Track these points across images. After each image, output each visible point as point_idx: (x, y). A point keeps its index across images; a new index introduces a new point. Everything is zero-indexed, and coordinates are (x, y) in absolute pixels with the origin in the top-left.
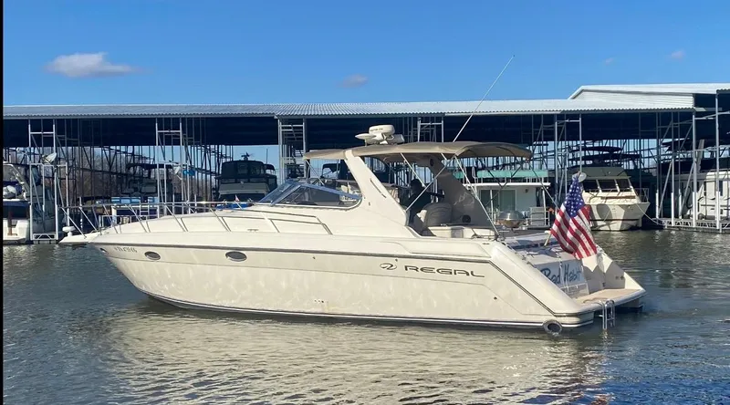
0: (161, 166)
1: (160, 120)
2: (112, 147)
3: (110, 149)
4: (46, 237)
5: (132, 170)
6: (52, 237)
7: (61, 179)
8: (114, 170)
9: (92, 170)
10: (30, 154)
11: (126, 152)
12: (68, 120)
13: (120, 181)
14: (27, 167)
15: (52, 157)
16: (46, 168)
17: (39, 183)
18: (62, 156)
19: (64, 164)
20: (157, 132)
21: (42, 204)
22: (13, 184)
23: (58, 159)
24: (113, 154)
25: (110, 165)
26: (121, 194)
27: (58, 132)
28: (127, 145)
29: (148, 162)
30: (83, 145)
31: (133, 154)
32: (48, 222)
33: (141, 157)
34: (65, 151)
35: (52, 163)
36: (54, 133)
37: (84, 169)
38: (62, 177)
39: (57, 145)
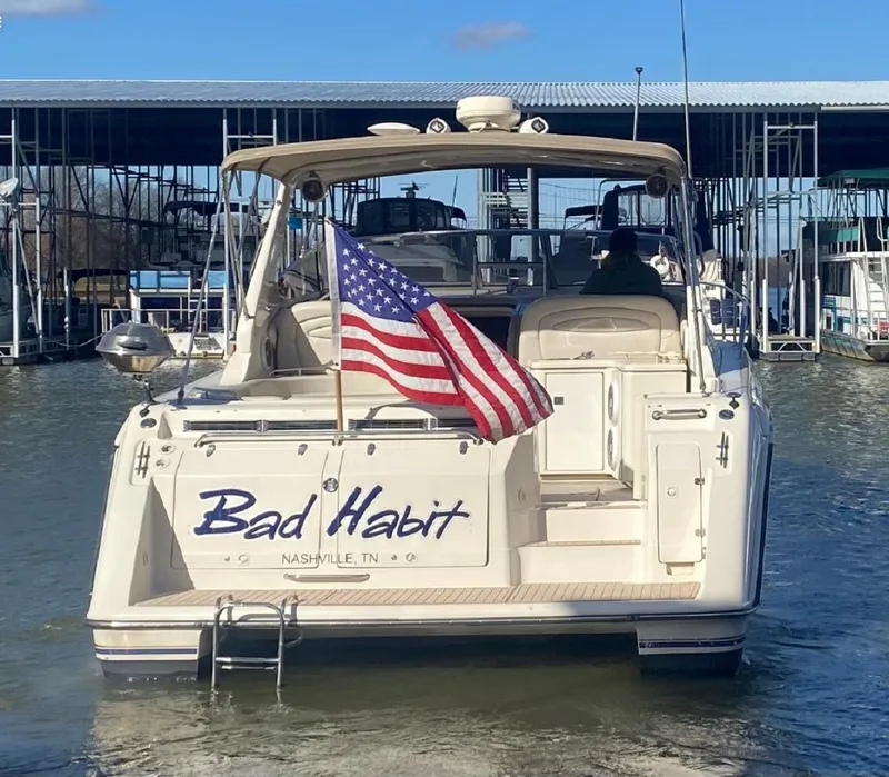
0: (234, 207)
1: (232, 113)
2: (131, 168)
3: (128, 172)
5: (169, 216)
6: (7, 351)
7: (25, 232)
8: (132, 214)
9: (88, 214)
11: (159, 179)
12: (43, 111)
13: (146, 238)
15: (9, 186)
18: (28, 185)
20: (226, 136)
23: (20, 190)
24: (132, 180)
25: (127, 203)
26: (158, 264)
27: (22, 135)
28: (161, 163)
29: (201, 198)
30: (72, 164)
31: (174, 183)
33: (190, 189)
34: (34, 174)
35: (7, 198)
36: (13, 136)
37: (72, 212)
38: (27, 227)
39: (20, 163)
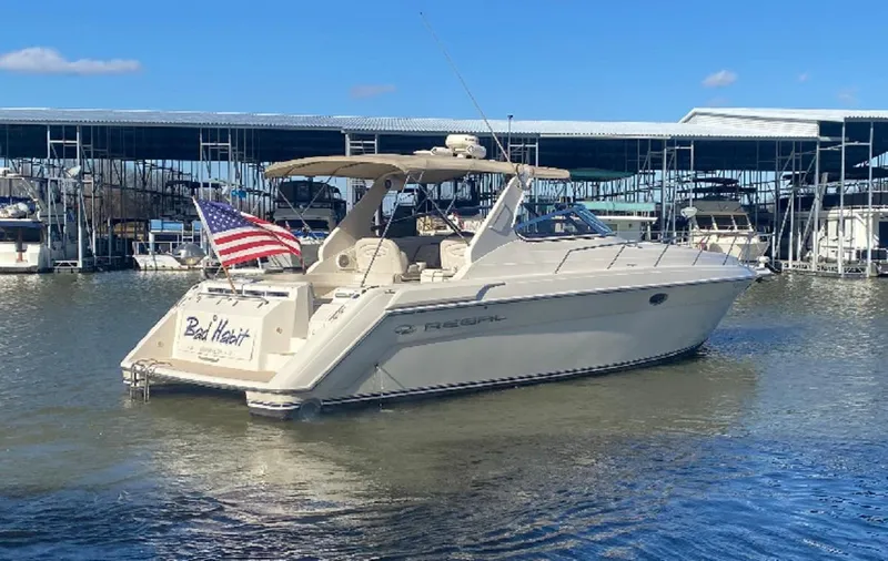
0: (206, 185)
1: (205, 131)
2: (148, 161)
3: (144, 163)
4: (66, 264)
5: (169, 189)
6: (75, 264)
7: (85, 197)
8: (147, 187)
9: (122, 186)
10: (48, 165)
11: (163, 168)
12: (95, 127)
13: (156, 201)
14: (44, 181)
15: (76, 170)
16: (67, 184)
17: (58, 200)
18: (87, 170)
19: (88, 179)
20: (201, 144)
21: (62, 226)
22: (24, 200)
23: (82, 173)
24: (148, 169)
25: (145, 184)
26: (162, 216)
27: (83, 141)
28: (164, 158)
29: (188, 179)
30: (112, 158)
31: (171, 170)
32: (69, 247)
33: (181, 173)
34: (91, 164)
35: (75, 177)
36: (77, 142)
37: (113, 186)
38: (87, 194)
39: (82, 157)
